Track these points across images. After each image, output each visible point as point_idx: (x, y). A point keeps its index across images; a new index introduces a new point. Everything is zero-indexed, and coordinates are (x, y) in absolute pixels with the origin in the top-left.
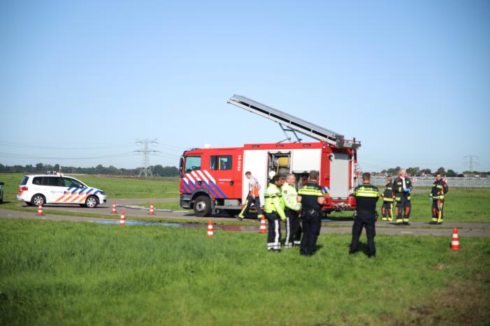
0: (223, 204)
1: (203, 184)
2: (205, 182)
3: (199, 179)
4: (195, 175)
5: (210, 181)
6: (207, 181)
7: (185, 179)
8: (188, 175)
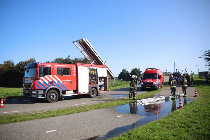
0: (65, 94)
1: (53, 84)
2: (55, 82)
3: (51, 81)
4: (48, 78)
5: (58, 82)
6: (56, 82)
7: (40, 81)
8: (42, 78)
